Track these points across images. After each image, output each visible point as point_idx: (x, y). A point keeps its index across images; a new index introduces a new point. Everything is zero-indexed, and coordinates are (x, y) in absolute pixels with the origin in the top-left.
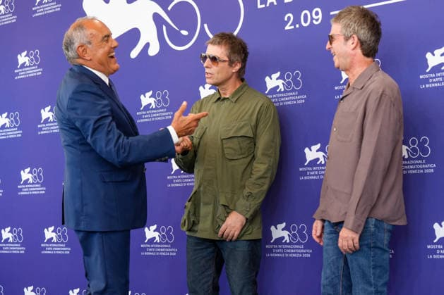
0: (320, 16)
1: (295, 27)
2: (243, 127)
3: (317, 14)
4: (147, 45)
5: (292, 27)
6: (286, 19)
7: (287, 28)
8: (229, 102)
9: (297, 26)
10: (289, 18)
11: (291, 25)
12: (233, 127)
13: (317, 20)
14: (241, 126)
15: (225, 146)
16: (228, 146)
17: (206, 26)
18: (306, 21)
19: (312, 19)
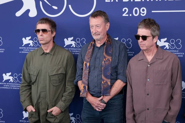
0: (145, 12)
1: (129, 15)
2: (60, 69)
3: (143, 10)
4: (28, 11)
5: (127, 15)
6: (123, 10)
7: (124, 15)
8: (49, 55)
9: (131, 15)
10: (125, 10)
11: (126, 14)
12: (55, 69)
13: (143, 14)
14: (59, 68)
15: (51, 79)
16: (53, 79)
17: (70, 6)
18: (136, 13)
19: (140, 13)
